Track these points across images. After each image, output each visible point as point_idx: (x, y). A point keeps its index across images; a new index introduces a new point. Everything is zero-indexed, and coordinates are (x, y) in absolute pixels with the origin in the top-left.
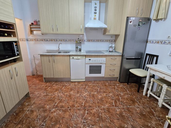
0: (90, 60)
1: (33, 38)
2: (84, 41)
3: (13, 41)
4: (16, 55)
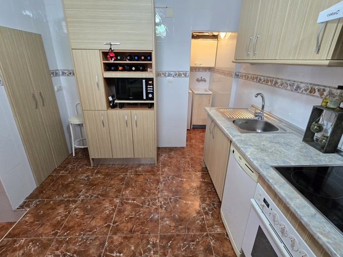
3: (144, 77)
4: (145, 98)
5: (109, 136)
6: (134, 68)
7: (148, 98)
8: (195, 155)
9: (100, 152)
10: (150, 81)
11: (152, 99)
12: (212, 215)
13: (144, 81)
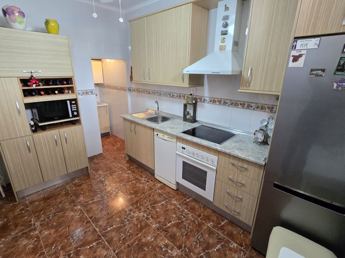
0: (184, 149)
1: (135, 87)
2: (204, 101)
3: (68, 99)
4: (71, 116)
5: (37, 161)
6: (56, 92)
7: (74, 116)
8: (114, 155)
9: (27, 181)
10: (73, 101)
11: (78, 115)
12: (151, 181)
13: (68, 102)
